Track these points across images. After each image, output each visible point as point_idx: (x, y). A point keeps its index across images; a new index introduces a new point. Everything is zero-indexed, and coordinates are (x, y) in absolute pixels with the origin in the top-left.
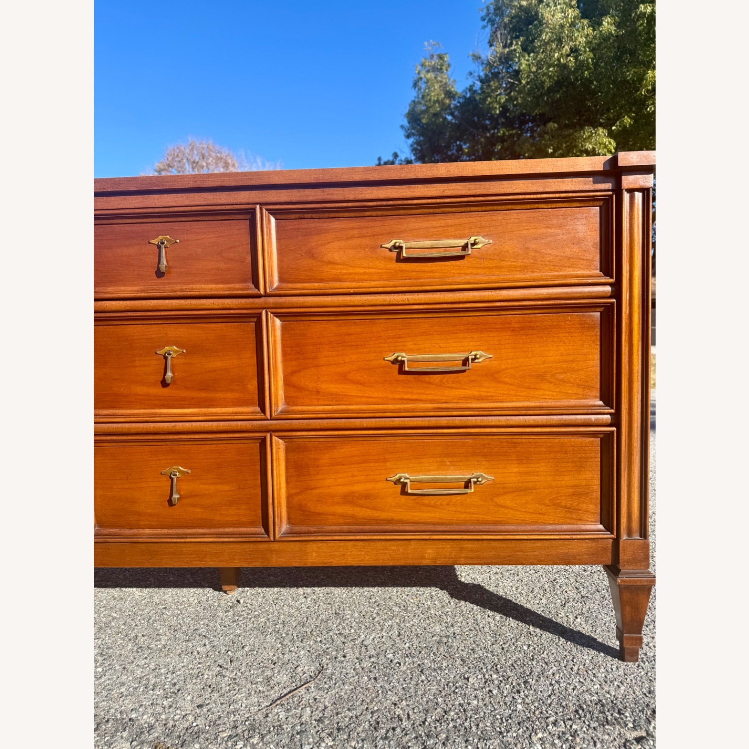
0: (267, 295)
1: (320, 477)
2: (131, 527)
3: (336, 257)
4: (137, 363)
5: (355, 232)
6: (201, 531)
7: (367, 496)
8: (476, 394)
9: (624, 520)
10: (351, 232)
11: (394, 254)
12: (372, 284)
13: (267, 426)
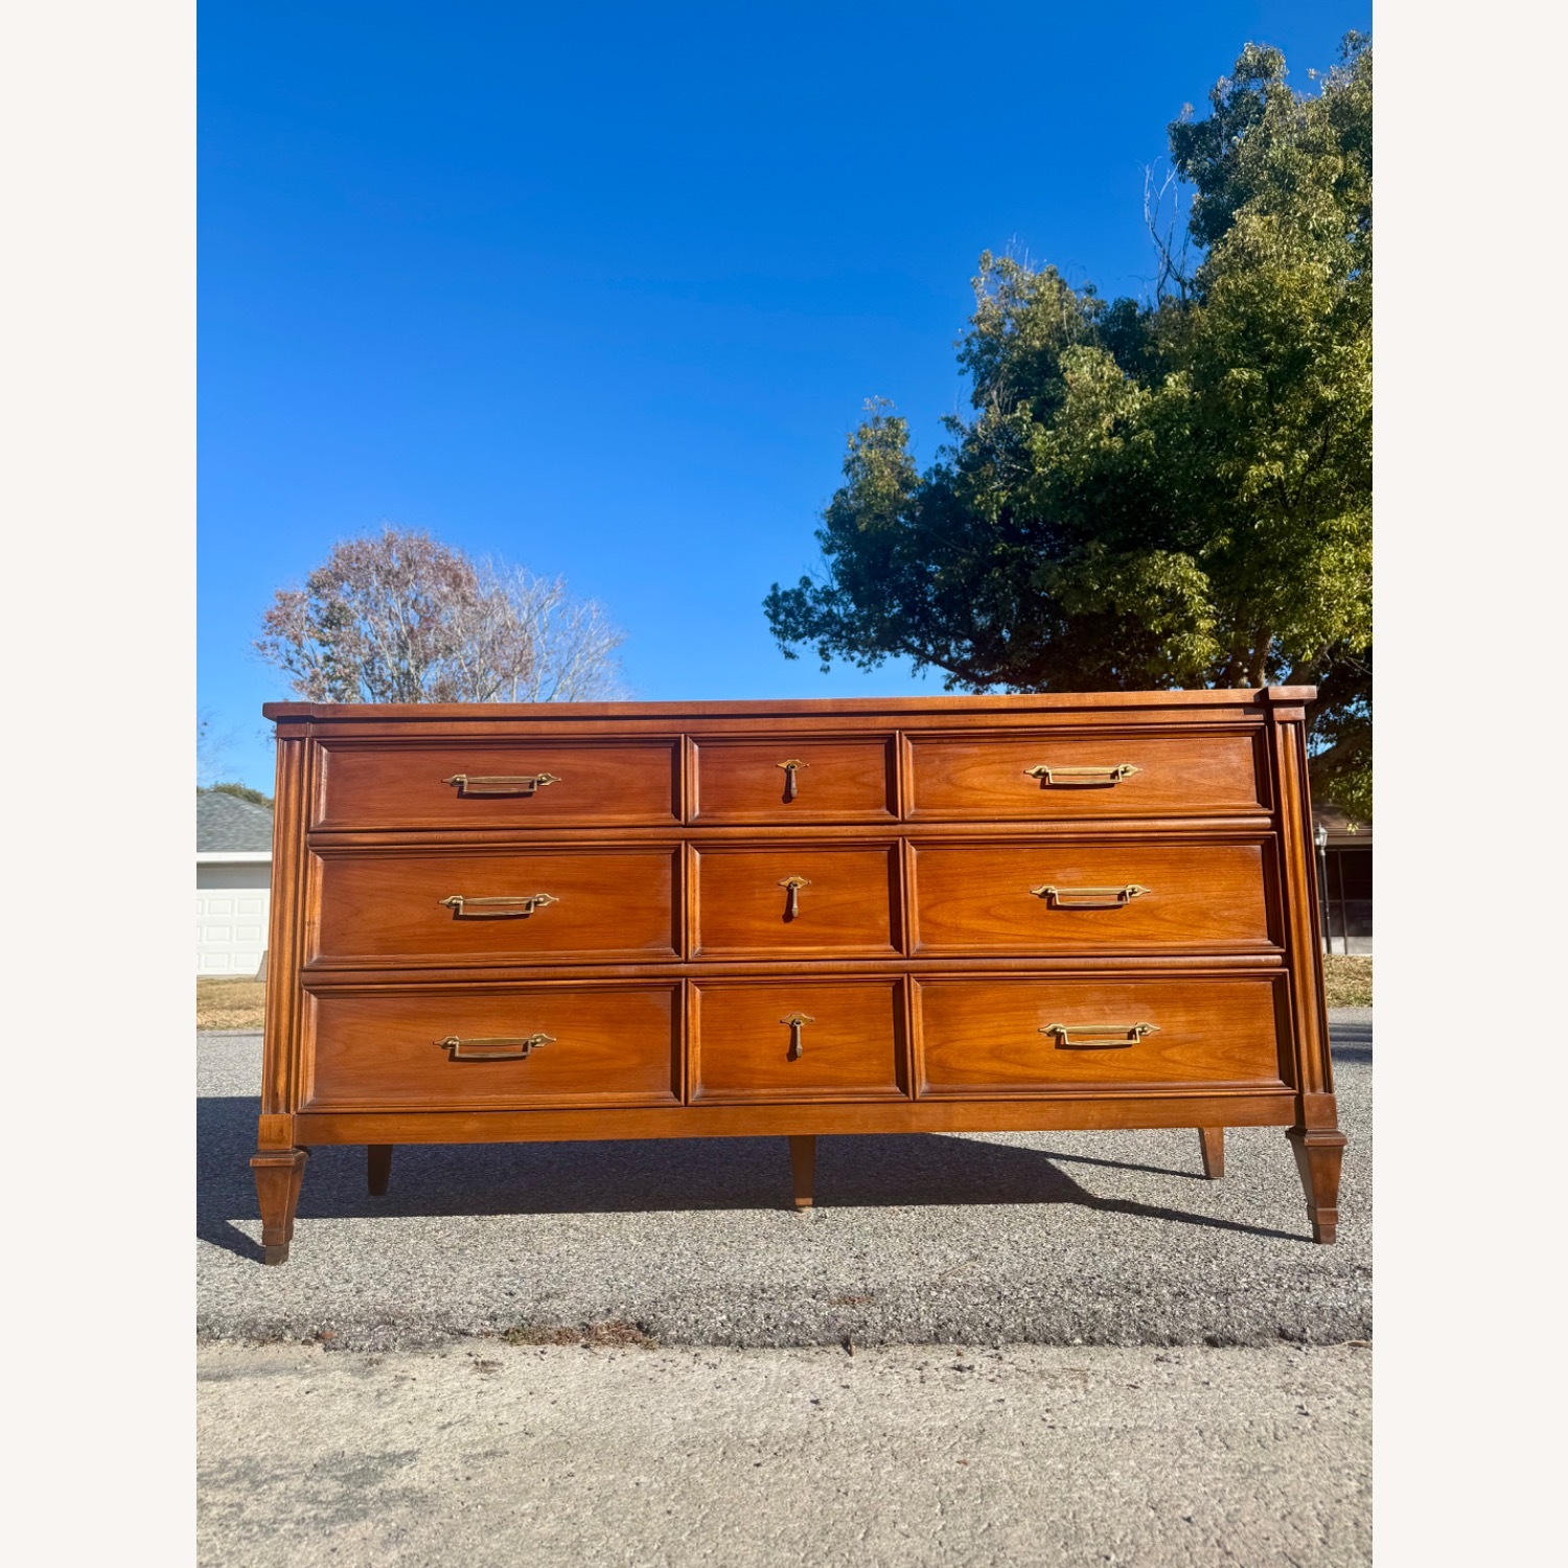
0: (904, 822)
1: (961, 1027)
2: (743, 1086)
3: (976, 782)
4: (757, 896)
5: (996, 757)
6: (826, 1090)
7: (1018, 1051)
8: (1135, 932)
9: (1305, 1073)
10: (991, 758)
11: (1038, 781)
12: (1016, 810)
13: (902, 966)
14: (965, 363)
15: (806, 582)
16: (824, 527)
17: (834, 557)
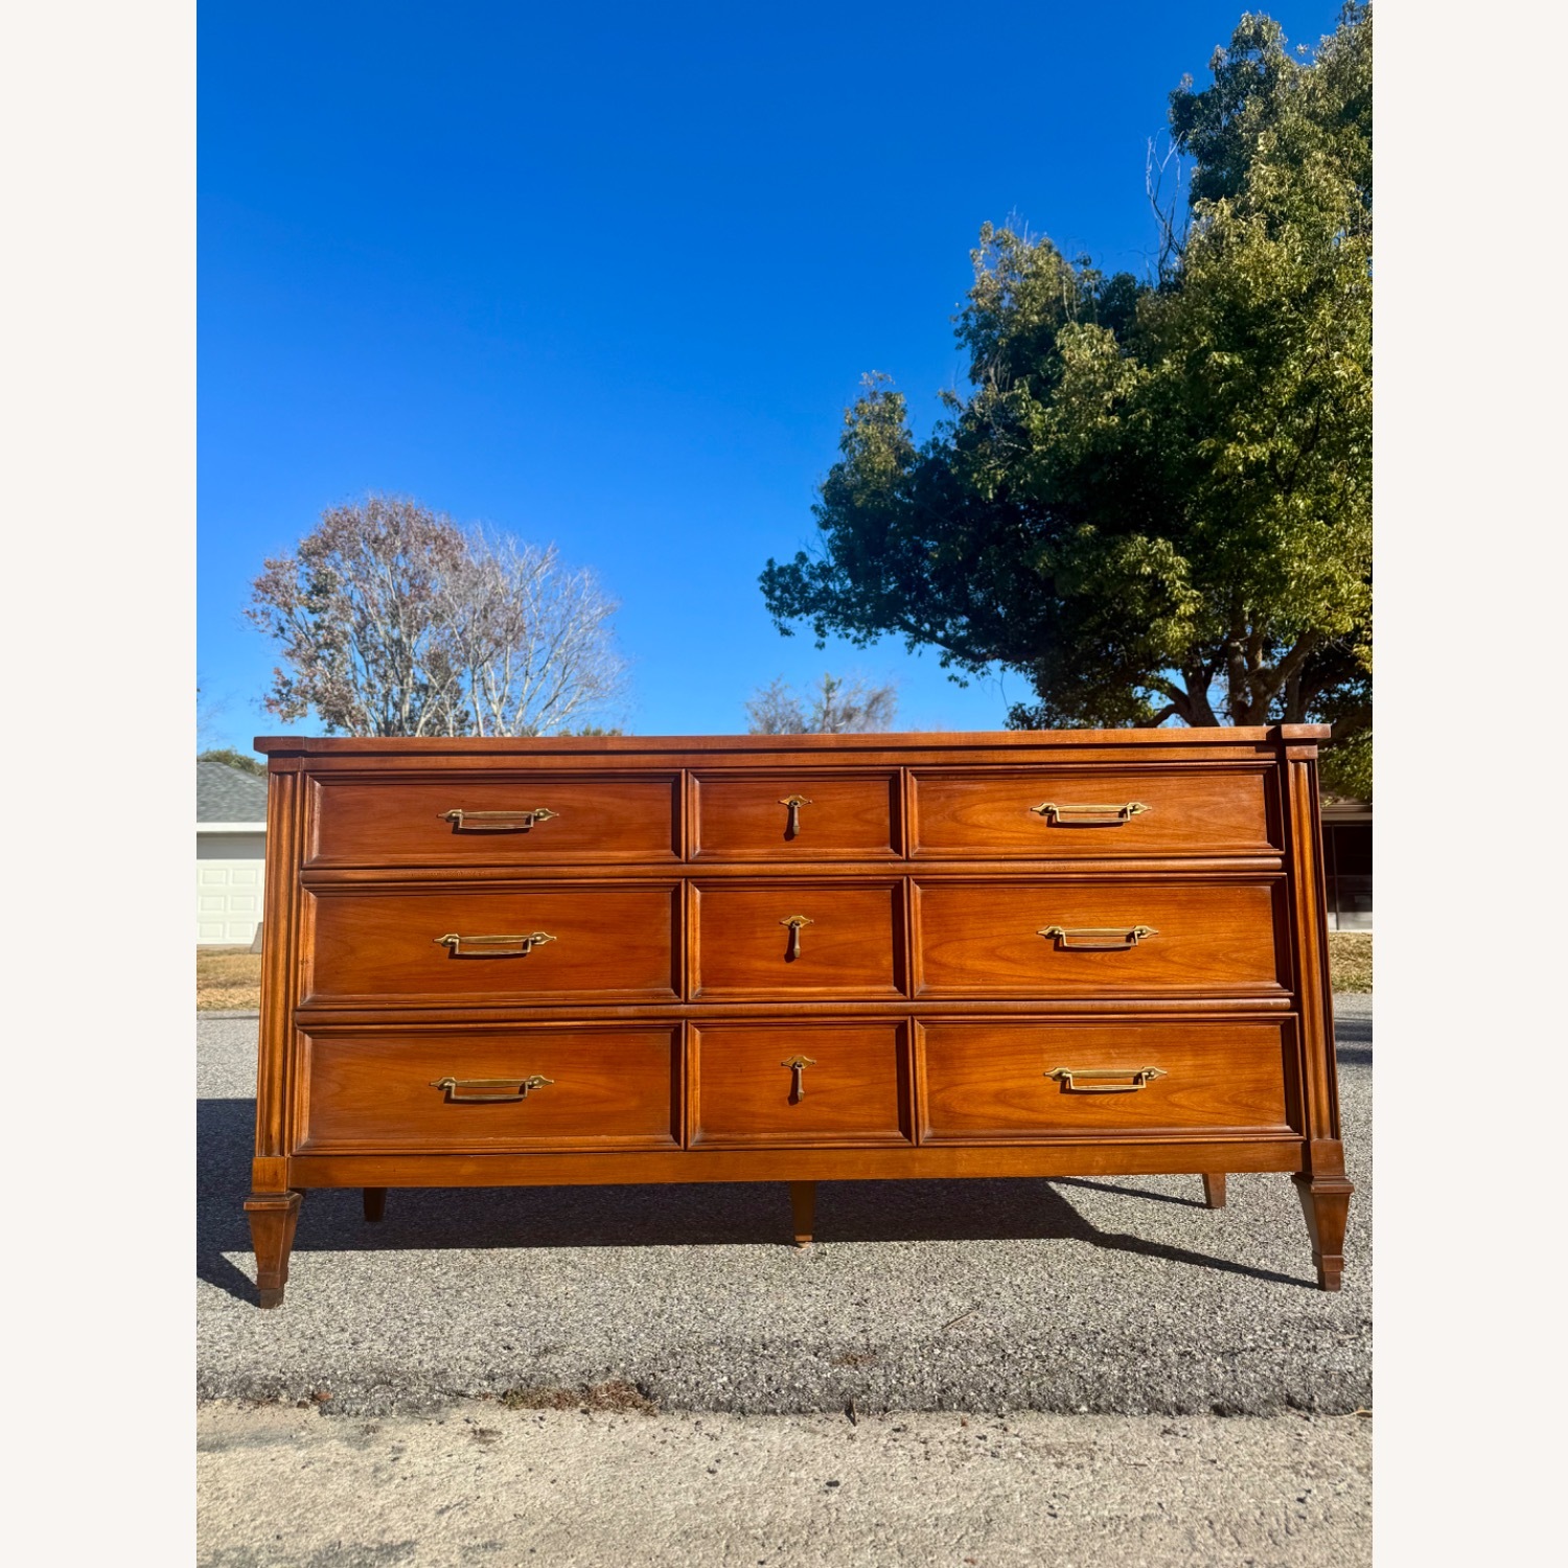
0: (908, 860)
1: (966, 1070)
2: (743, 1131)
3: (982, 819)
4: (759, 935)
5: (1003, 794)
6: (828, 1135)
7: (1022, 1095)
8: (1143, 974)
9: (1313, 1118)
10: (998, 795)
11: (1045, 818)
12: (1023, 849)
13: (905, 1008)
14: (963, 337)
15: (802, 557)
16: (821, 502)
17: (831, 532)
